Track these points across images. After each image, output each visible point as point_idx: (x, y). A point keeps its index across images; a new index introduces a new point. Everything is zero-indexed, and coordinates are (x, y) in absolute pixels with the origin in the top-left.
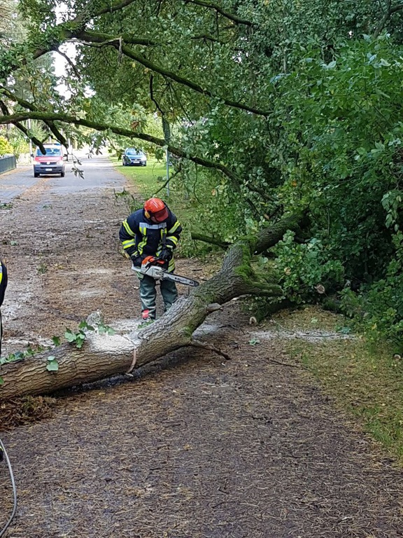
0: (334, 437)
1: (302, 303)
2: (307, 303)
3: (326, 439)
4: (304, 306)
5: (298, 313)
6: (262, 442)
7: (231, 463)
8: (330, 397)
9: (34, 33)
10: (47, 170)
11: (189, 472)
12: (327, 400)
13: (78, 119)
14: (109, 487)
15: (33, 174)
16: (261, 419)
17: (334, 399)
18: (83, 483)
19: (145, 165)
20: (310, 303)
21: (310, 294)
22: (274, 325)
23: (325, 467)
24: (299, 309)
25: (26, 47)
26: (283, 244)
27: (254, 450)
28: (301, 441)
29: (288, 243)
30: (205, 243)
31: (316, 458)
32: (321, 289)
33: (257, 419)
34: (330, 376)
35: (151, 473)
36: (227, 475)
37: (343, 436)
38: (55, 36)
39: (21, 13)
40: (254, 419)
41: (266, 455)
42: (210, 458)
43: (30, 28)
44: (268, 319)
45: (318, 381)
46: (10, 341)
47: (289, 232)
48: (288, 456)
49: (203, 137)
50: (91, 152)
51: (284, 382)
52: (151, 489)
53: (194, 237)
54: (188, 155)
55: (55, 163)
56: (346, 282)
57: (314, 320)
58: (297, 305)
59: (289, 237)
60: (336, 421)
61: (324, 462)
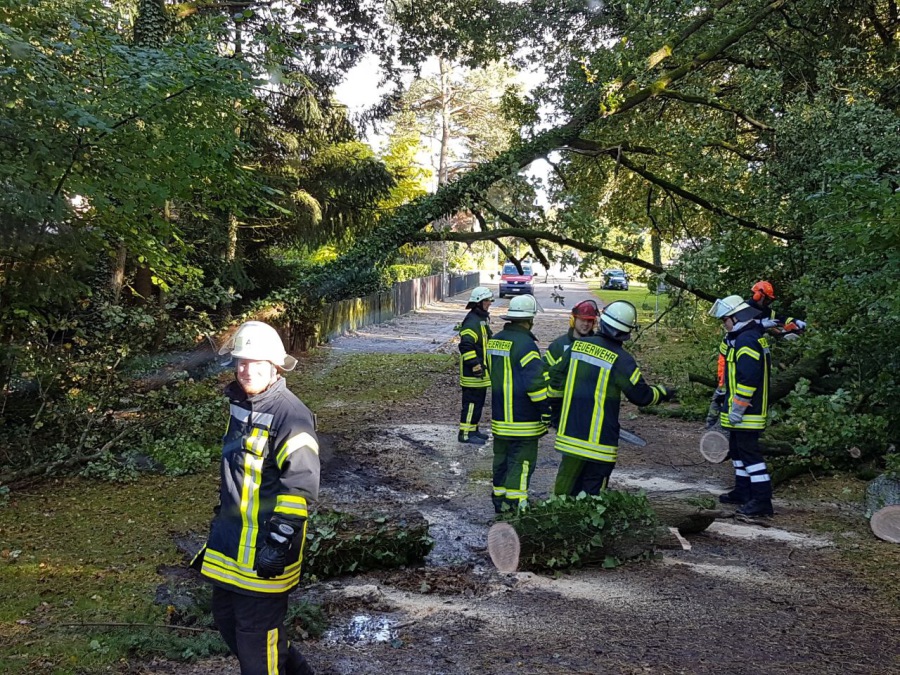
0: (876, 635)
1: (831, 469)
2: (836, 468)
3: (864, 636)
4: (833, 472)
5: (825, 480)
6: (784, 632)
7: (746, 651)
8: (869, 587)
9: (516, 138)
10: (514, 290)
11: (693, 655)
12: (866, 589)
13: (564, 238)
14: (599, 659)
15: (498, 294)
16: (781, 604)
17: (875, 590)
18: (570, 652)
19: (627, 290)
20: (841, 469)
21: (841, 458)
22: (794, 491)
23: (863, 668)
24: (826, 475)
25: (511, 157)
26: (795, 394)
27: (775, 639)
28: (833, 636)
29: (802, 393)
30: (705, 387)
31: (853, 658)
32: (856, 452)
33: (776, 603)
34: (869, 561)
35: (648, 651)
36: (741, 665)
37: (887, 635)
38: (545, 142)
39: (504, 115)
40: (772, 602)
41: (789, 648)
42: (718, 643)
43: (512, 131)
44: (787, 485)
45: (853, 565)
46: (479, 482)
47: (803, 380)
48: (816, 652)
49: (711, 266)
50: (575, 274)
51: (808, 562)
52: (649, 669)
53: (693, 379)
54: (689, 286)
55: (523, 283)
56: (889, 446)
57: (846, 490)
58: (824, 470)
59: (803, 386)
60: (878, 617)
61: (863, 663)
